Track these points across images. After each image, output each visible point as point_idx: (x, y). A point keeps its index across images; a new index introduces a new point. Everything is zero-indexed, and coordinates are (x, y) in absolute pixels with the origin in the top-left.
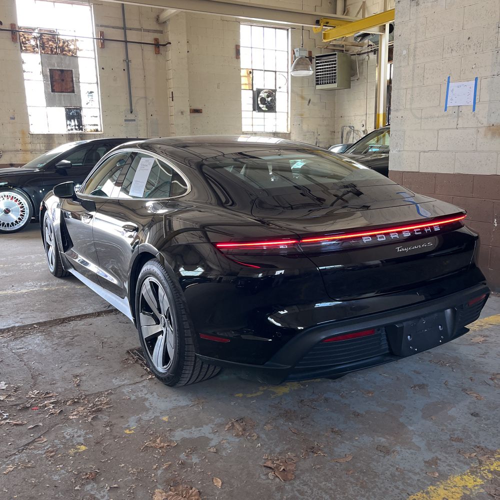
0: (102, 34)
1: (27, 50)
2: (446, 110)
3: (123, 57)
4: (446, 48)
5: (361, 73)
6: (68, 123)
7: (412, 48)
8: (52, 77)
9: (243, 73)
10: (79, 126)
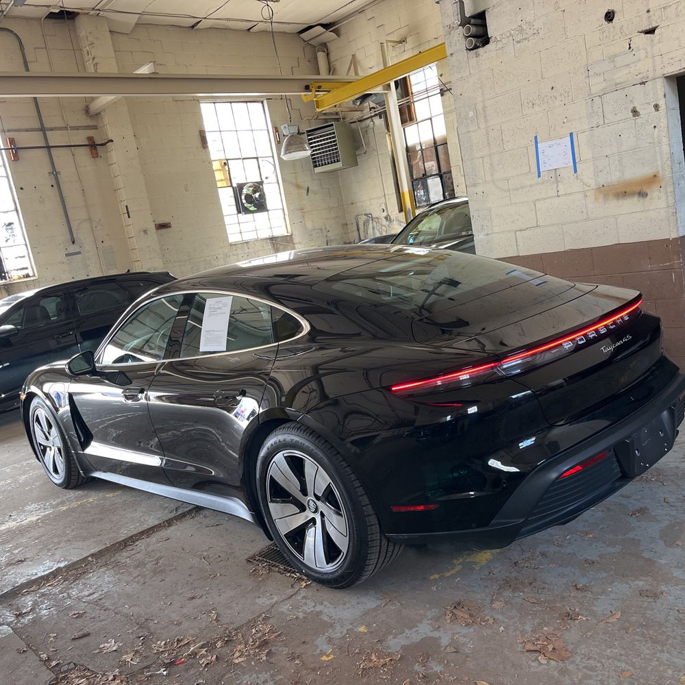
0: (12, 141)
2: (539, 176)
3: (48, 169)
4: (525, 103)
5: (368, 144)
7: (480, 107)
9: (216, 166)
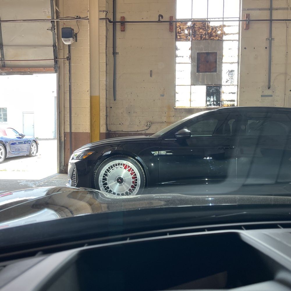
0: (248, 16)
1: (181, 38)
3: (266, 35)
6: (208, 99)
8: (199, 59)
10: (216, 102)
